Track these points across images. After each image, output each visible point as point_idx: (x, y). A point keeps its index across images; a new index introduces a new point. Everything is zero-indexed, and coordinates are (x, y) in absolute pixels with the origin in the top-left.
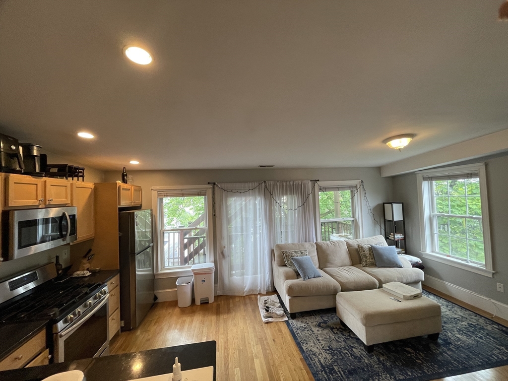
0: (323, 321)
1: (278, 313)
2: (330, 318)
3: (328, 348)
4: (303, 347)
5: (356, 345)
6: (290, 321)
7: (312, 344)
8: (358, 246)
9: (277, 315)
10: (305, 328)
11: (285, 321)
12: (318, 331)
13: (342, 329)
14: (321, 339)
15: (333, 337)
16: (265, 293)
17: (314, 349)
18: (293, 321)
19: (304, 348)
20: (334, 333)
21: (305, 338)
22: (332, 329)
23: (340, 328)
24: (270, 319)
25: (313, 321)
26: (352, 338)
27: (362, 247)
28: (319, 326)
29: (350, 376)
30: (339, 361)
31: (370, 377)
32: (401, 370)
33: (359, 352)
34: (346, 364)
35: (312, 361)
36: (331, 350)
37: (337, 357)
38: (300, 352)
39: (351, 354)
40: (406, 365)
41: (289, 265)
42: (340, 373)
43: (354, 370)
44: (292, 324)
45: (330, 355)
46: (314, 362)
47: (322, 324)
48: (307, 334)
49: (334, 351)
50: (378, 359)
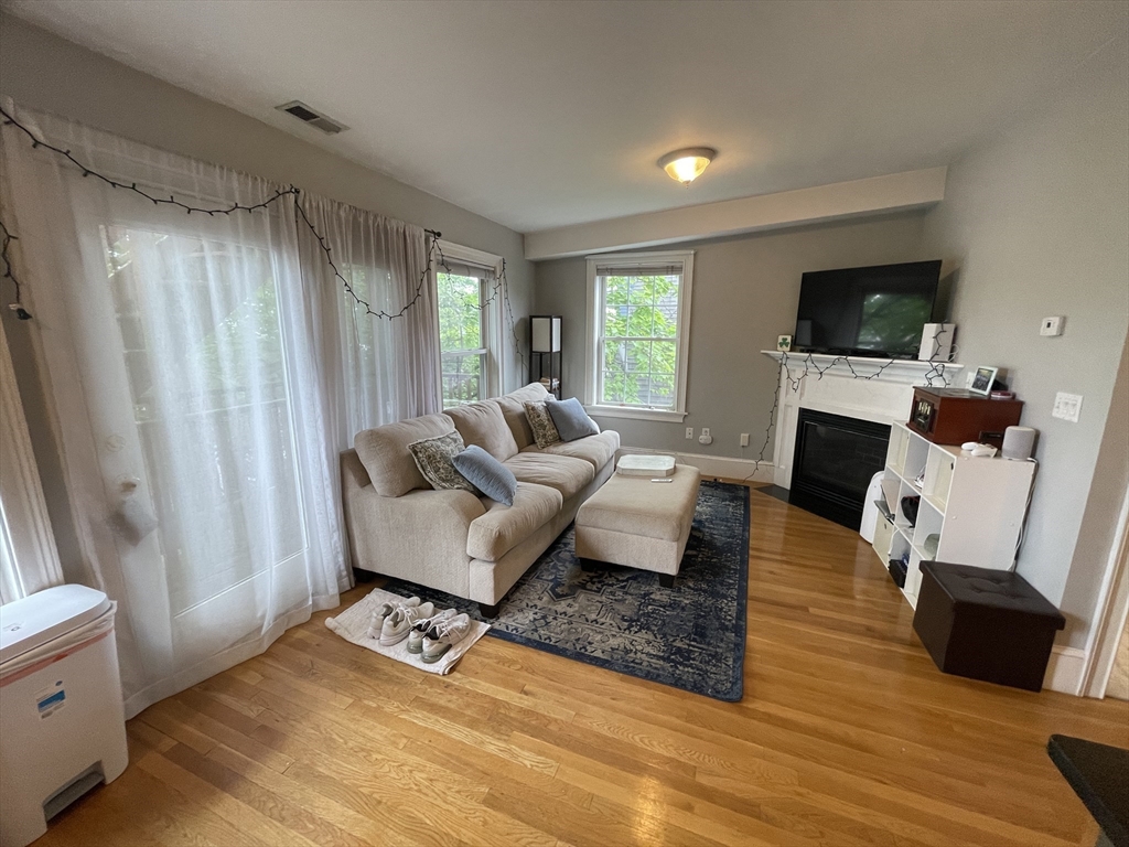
0: (551, 584)
1: (460, 624)
2: (554, 571)
3: (626, 623)
4: (595, 654)
5: (645, 589)
6: (496, 626)
7: (599, 637)
8: (527, 406)
9: (462, 631)
10: (544, 617)
11: (486, 634)
12: (570, 605)
14: (593, 616)
15: (604, 598)
16: (336, 602)
17: (614, 642)
18: (502, 620)
19: (598, 654)
20: (598, 592)
21: (573, 638)
22: (583, 586)
23: (592, 578)
24: (451, 655)
25: (538, 594)
26: (627, 581)
27: (533, 408)
28: (559, 596)
29: (707, 640)
30: (666, 630)
31: (719, 618)
32: (722, 585)
33: (661, 595)
34: (678, 625)
35: (641, 664)
36: (631, 623)
37: (656, 626)
38: (606, 668)
39: (661, 606)
40: (716, 575)
41: (444, 481)
42: (694, 646)
43: (696, 626)
44: (510, 628)
45: (644, 631)
46: (645, 664)
47: (559, 590)
48: (563, 626)
49: (638, 620)
50: (689, 587)
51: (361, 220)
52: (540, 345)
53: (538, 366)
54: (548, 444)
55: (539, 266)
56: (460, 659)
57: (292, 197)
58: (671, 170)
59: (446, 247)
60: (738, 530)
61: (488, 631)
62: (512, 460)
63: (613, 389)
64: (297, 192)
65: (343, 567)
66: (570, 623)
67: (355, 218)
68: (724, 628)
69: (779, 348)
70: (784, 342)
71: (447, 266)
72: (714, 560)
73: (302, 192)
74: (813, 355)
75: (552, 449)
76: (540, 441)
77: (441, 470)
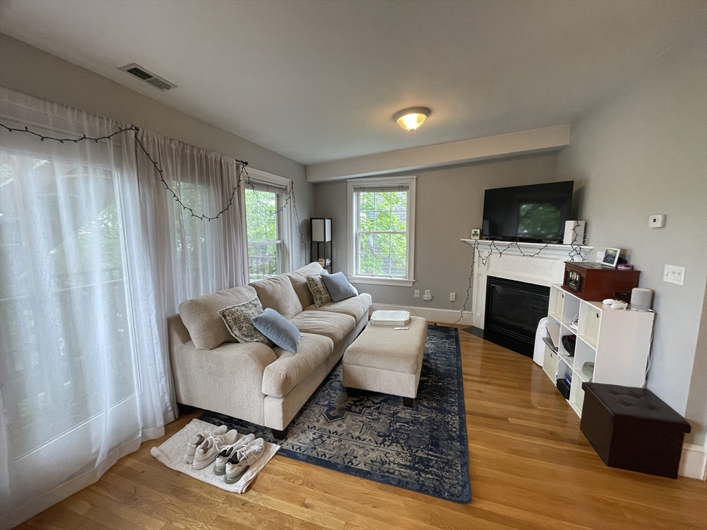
0: (326, 408)
1: (256, 448)
2: (328, 397)
3: (381, 439)
4: (359, 467)
5: (394, 409)
6: (285, 446)
7: (361, 452)
9: (257, 453)
10: (321, 437)
11: (276, 454)
12: (340, 426)
13: (357, 401)
14: (357, 434)
15: (364, 418)
17: (373, 455)
18: (290, 441)
19: (361, 466)
20: (360, 413)
21: (342, 453)
22: (349, 409)
23: (355, 402)
24: (249, 475)
25: (317, 417)
26: (380, 403)
27: (313, 280)
28: (331, 418)
29: (440, 449)
30: (411, 442)
31: (447, 431)
32: (447, 403)
33: (406, 414)
34: (418, 438)
35: (393, 473)
36: (386, 438)
37: (403, 439)
38: (367, 479)
39: (405, 423)
40: (442, 395)
41: (246, 336)
42: (432, 456)
43: (432, 437)
44: (295, 448)
45: (394, 445)
46: (397, 473)
47: (331, 413)
48: (335, 444)
49: (390, 435)
50: (424, 406)
51: (188, 151)
52: (317, 237)
53: (316, 251)
54: (323, 304)
55: (317, 187)
56: (256, 478)
57: (132, 133)
58: (401, 122)
59: (251, 172)
60: (454, 361)
61: (278, 451)
62: (297, 316)
63: (366, 265)
64: (137, 129)
65: (168, 404)
66: (340, 440)
67: (183, 150)
68: (451, 438)
69: (472, 237)
70: (475, 234)
71: (252, 184)
72: (440, 384)
73: (141, 130)
74: (495, 242)
75: (326, 307)
76: (318, 302)
77: (244, 329)
